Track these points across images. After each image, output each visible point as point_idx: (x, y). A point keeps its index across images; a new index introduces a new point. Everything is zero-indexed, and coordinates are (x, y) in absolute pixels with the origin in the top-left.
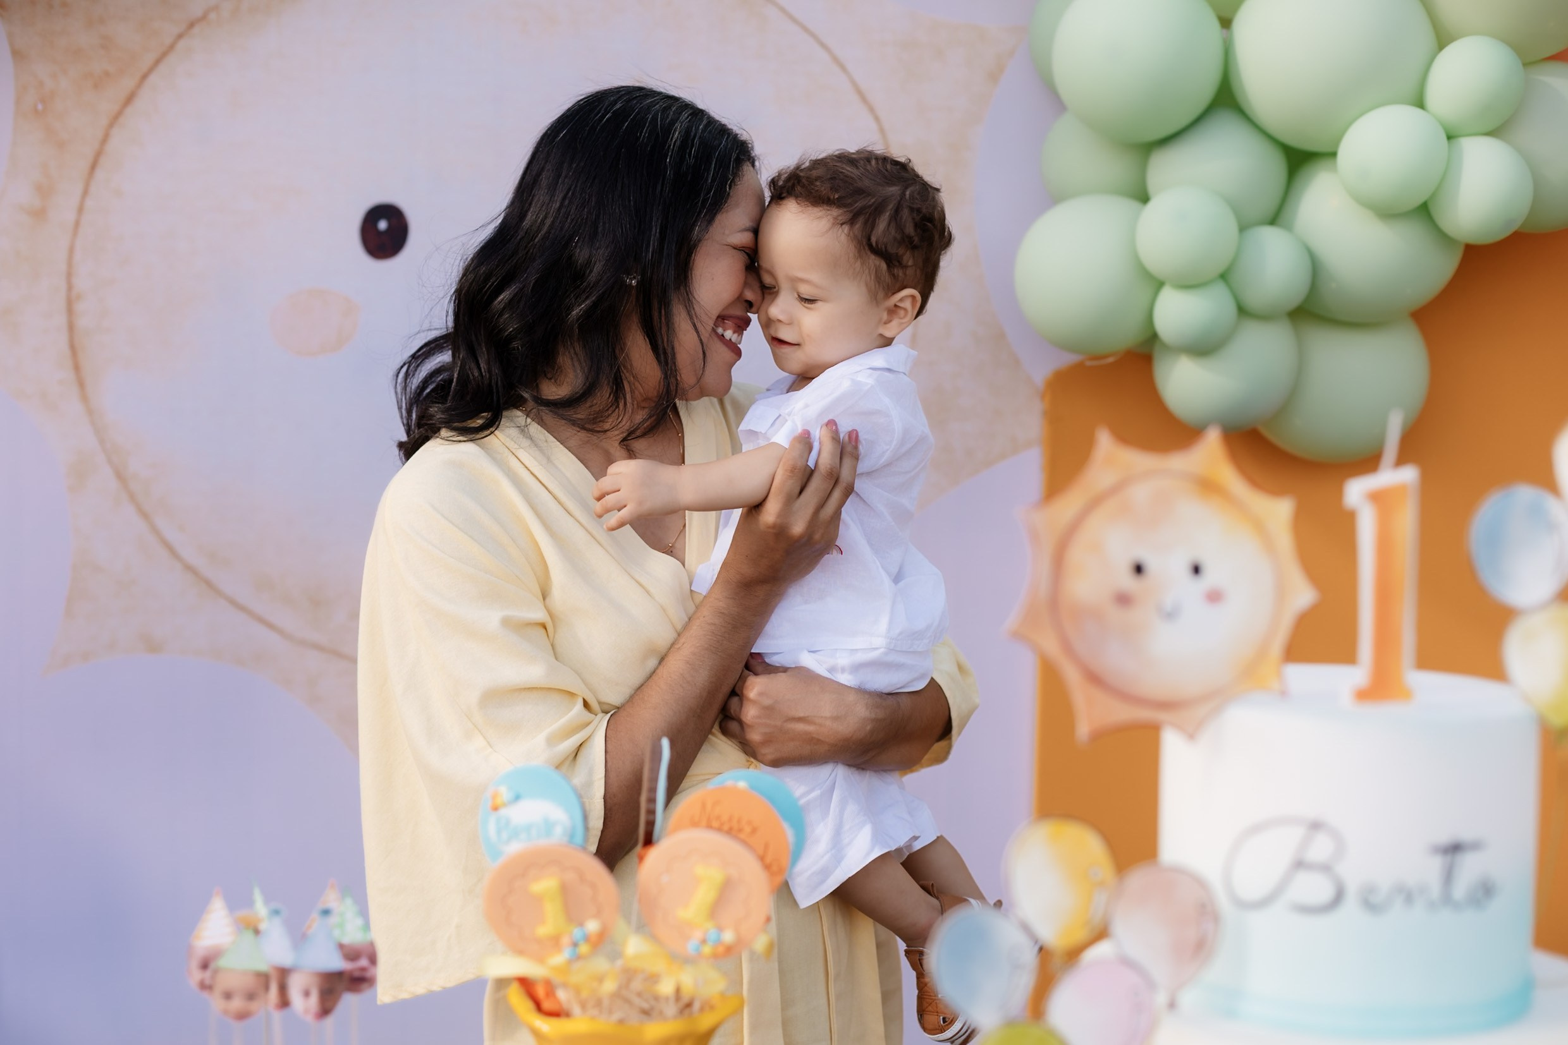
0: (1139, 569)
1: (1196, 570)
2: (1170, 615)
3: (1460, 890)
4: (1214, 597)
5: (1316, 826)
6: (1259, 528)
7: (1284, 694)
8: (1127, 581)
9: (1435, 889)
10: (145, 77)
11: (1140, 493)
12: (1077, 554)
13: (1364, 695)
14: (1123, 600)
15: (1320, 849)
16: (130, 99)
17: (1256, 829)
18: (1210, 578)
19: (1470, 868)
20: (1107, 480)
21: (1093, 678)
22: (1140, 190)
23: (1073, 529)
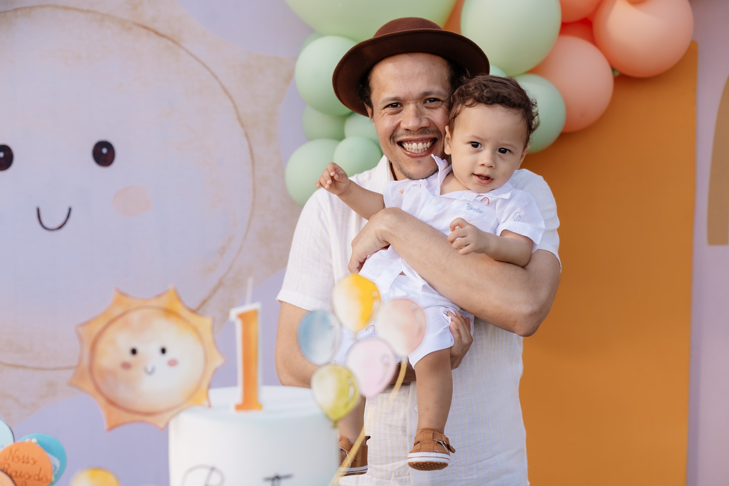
0: (134, 352)
1: (163, 351)
2: (151, 373)
4: (173, 363)
5: (213, 469)
6: (195, 330)
7: (210, 406)
8: (128, 357)
11: (135, 317)
12: (102, 346)
13: (239, 407)
14: (126, 366)
15: (215, 480)
17: (191, 470)
18: (169, 355)
20: (118, 311)
21: (111, 403)
22: (341, 137)
23: (100, 334)
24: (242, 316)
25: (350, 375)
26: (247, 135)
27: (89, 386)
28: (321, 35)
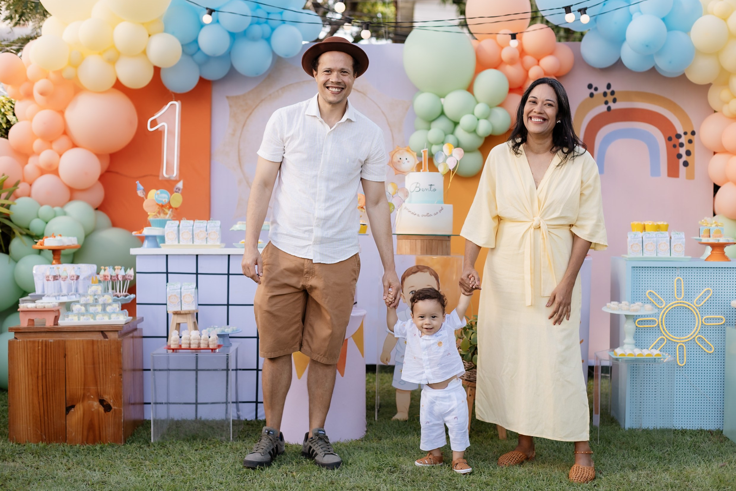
1: (406, 159)
2: (404, 163)
3: (432, 189)
4: (408, 162)
5: (418, 183)
6: (413, 155)
7: (416, 172)
8: (400, 160)
9: (429, 189)
10: (253, 110)
11: (401, 151)
12: (394, 157)
13: (423, 171)
14: (399, 162)
15: (418, 185)
16: (251, 114)
18: (408, 160)
19: (433, 187)
20: (397, 150)
21: (396, 169)
22: (429, 129)
23: (394, 154)
24: (423, 151)
25: (447, 165)
26: (391, 130)
27: (392, 166)
28: (422, 92)
